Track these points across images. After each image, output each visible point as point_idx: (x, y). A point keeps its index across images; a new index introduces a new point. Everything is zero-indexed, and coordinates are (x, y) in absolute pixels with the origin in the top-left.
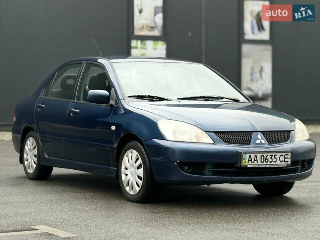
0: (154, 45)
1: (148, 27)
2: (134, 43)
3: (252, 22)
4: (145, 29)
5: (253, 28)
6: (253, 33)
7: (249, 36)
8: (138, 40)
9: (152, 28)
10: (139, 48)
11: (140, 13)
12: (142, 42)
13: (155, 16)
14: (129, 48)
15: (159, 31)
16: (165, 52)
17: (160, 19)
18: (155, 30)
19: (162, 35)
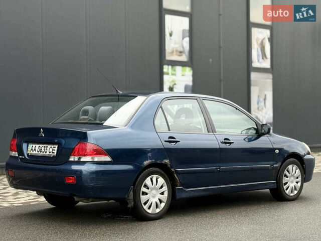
0: (183, 71)
1: (177, 51)
2: (166, 68)
3: (258, 49)
5: (258, 56)
6: (258, 61)
8: (168, 65)
9: (181, 52)
10: (170, 74)
11: (171, 35)
12: (172, 68)
13: (183, 39)
14: (161, 74)
15: (186, 56)
16: (191, 79)
17: (187, 43)
18: (183, 55)
19: (188, 60)
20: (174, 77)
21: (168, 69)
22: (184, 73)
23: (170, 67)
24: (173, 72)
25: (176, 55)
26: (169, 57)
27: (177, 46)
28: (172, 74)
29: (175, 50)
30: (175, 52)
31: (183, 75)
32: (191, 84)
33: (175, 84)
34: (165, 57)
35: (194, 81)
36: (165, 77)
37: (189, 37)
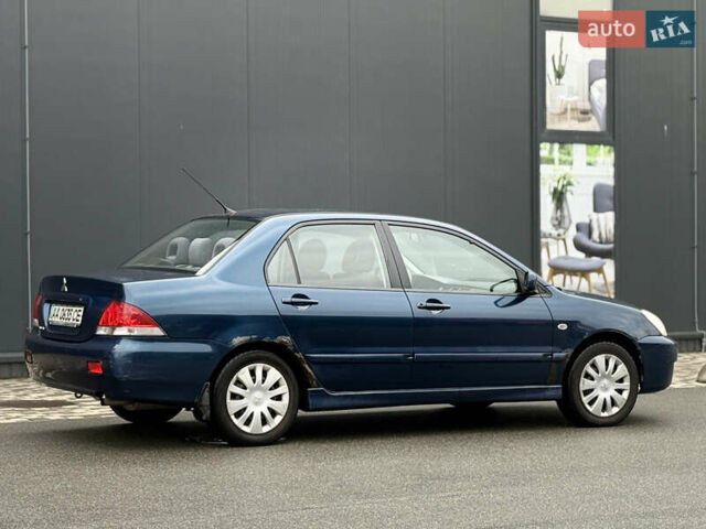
0: (588, 154)
1: (574, 109)
2: (545, 149)
4: (569, 114)
8: (552, 142)
9: (585, 112)
10: (557, 161)
11: (559, 75)
12: (561, 148)
13: (591, 84)
14: (534, 162)
15: (598, 121)
16: (611, 170)
17: (600, 90)
18: (590, 119)
19: (604, 129)
20: (566, 168)
21: (551, 151)
22: (592, 160)
23: (556, 146)
24: (564, 158)
25: (573, 118)
26: (553, 124)
27: (575, 98)
28: (562, 162)
29: (569, 107)
30: (569, 111)
31: (589, 164)
32: (611, 182)
33: (569, 184)
34: (544, 123)
35: (617, 176)
36: (544, 169)
37: (607, 78)
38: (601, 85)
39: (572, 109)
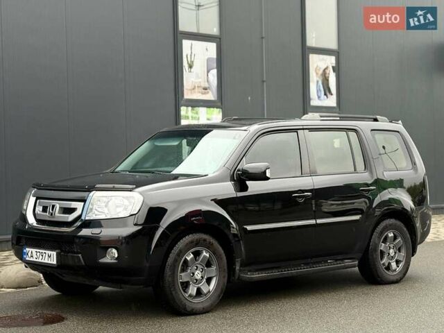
0: (207, 113)
2: (183, 111)
3: (318, 82)
4: (196, 90)
5: (318, 91)
6: (319, 97)
7: (315, 102)
8: (187, 106)
9: (205, 89)
10: (190, 118)
11: (191, 67)
12: (192, 110)
13: (208, 72)
14: (177, 118)
15: (213, 94)
18: (208, 92)
19: (216, 99)
22: (209, 116)
23: (190, 108)
24: (194, 115)
26: (188, 95)
27: (200, 80)
28: (193, 118)
29: (196, 85)
30: (196, 88)
31: (208, 119)
34: (183, 96)
37: (217, 68)
38: (214, 72)
39: (198, 87)
